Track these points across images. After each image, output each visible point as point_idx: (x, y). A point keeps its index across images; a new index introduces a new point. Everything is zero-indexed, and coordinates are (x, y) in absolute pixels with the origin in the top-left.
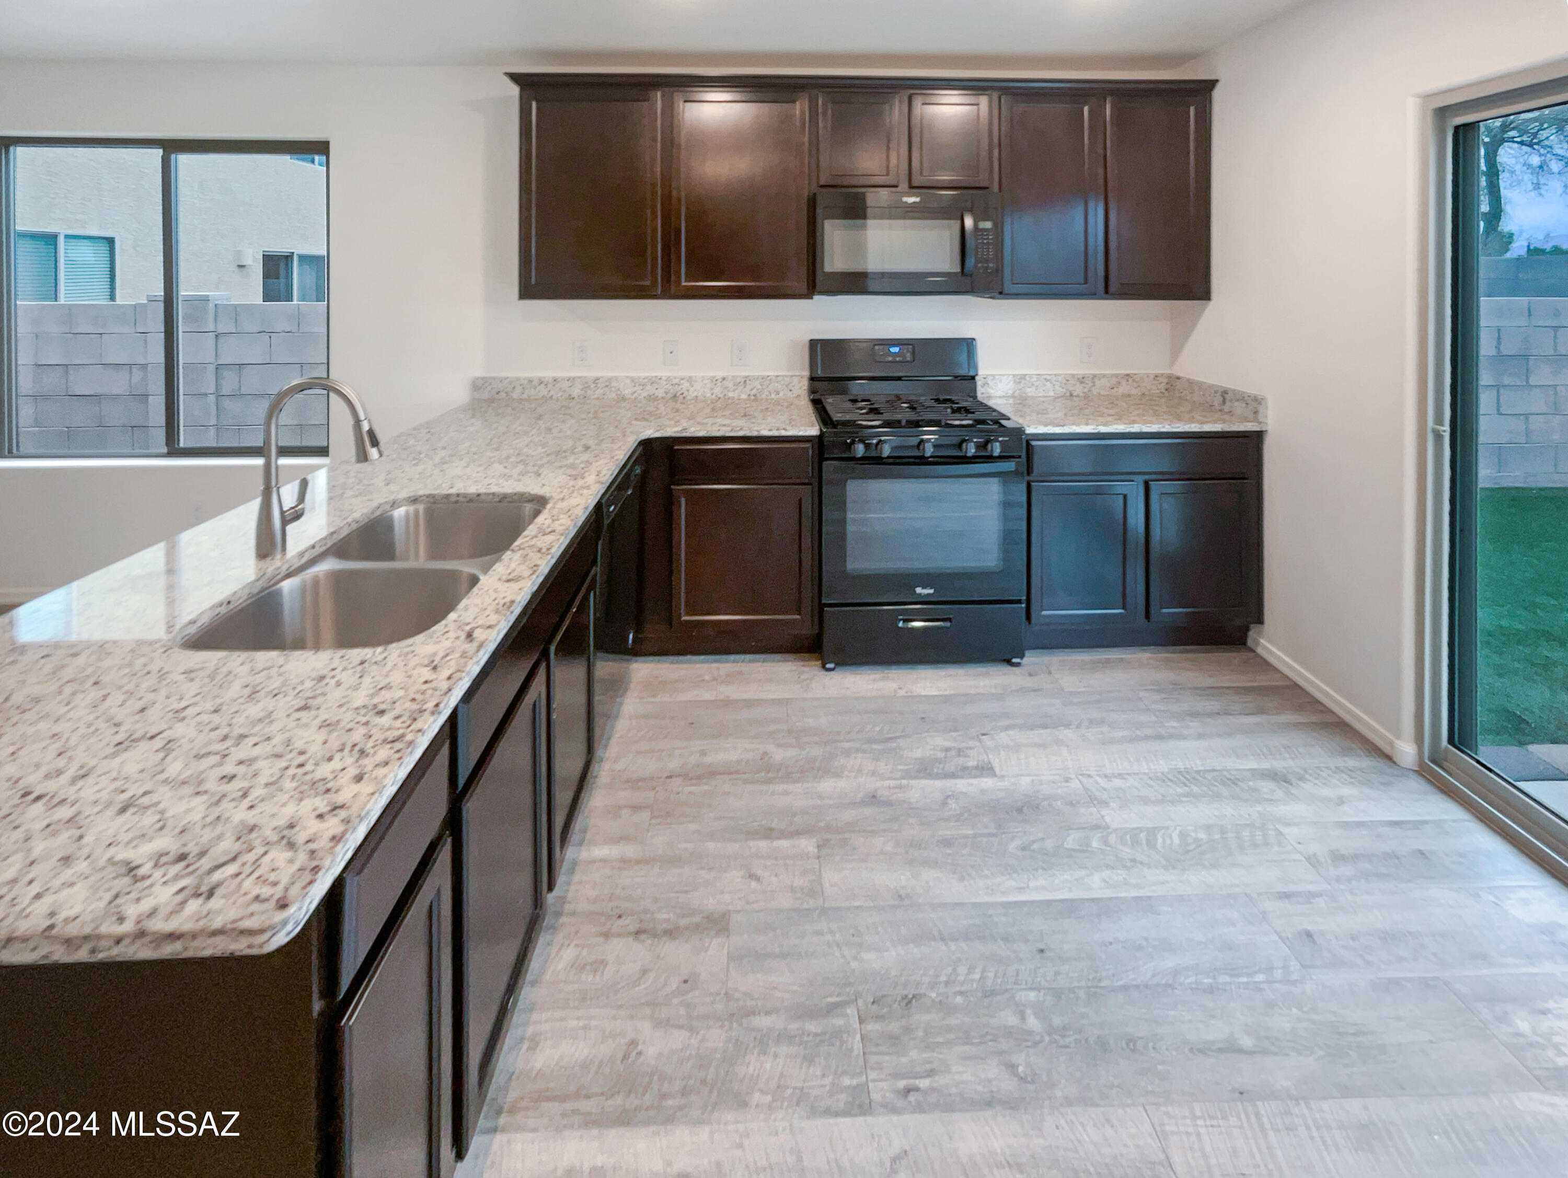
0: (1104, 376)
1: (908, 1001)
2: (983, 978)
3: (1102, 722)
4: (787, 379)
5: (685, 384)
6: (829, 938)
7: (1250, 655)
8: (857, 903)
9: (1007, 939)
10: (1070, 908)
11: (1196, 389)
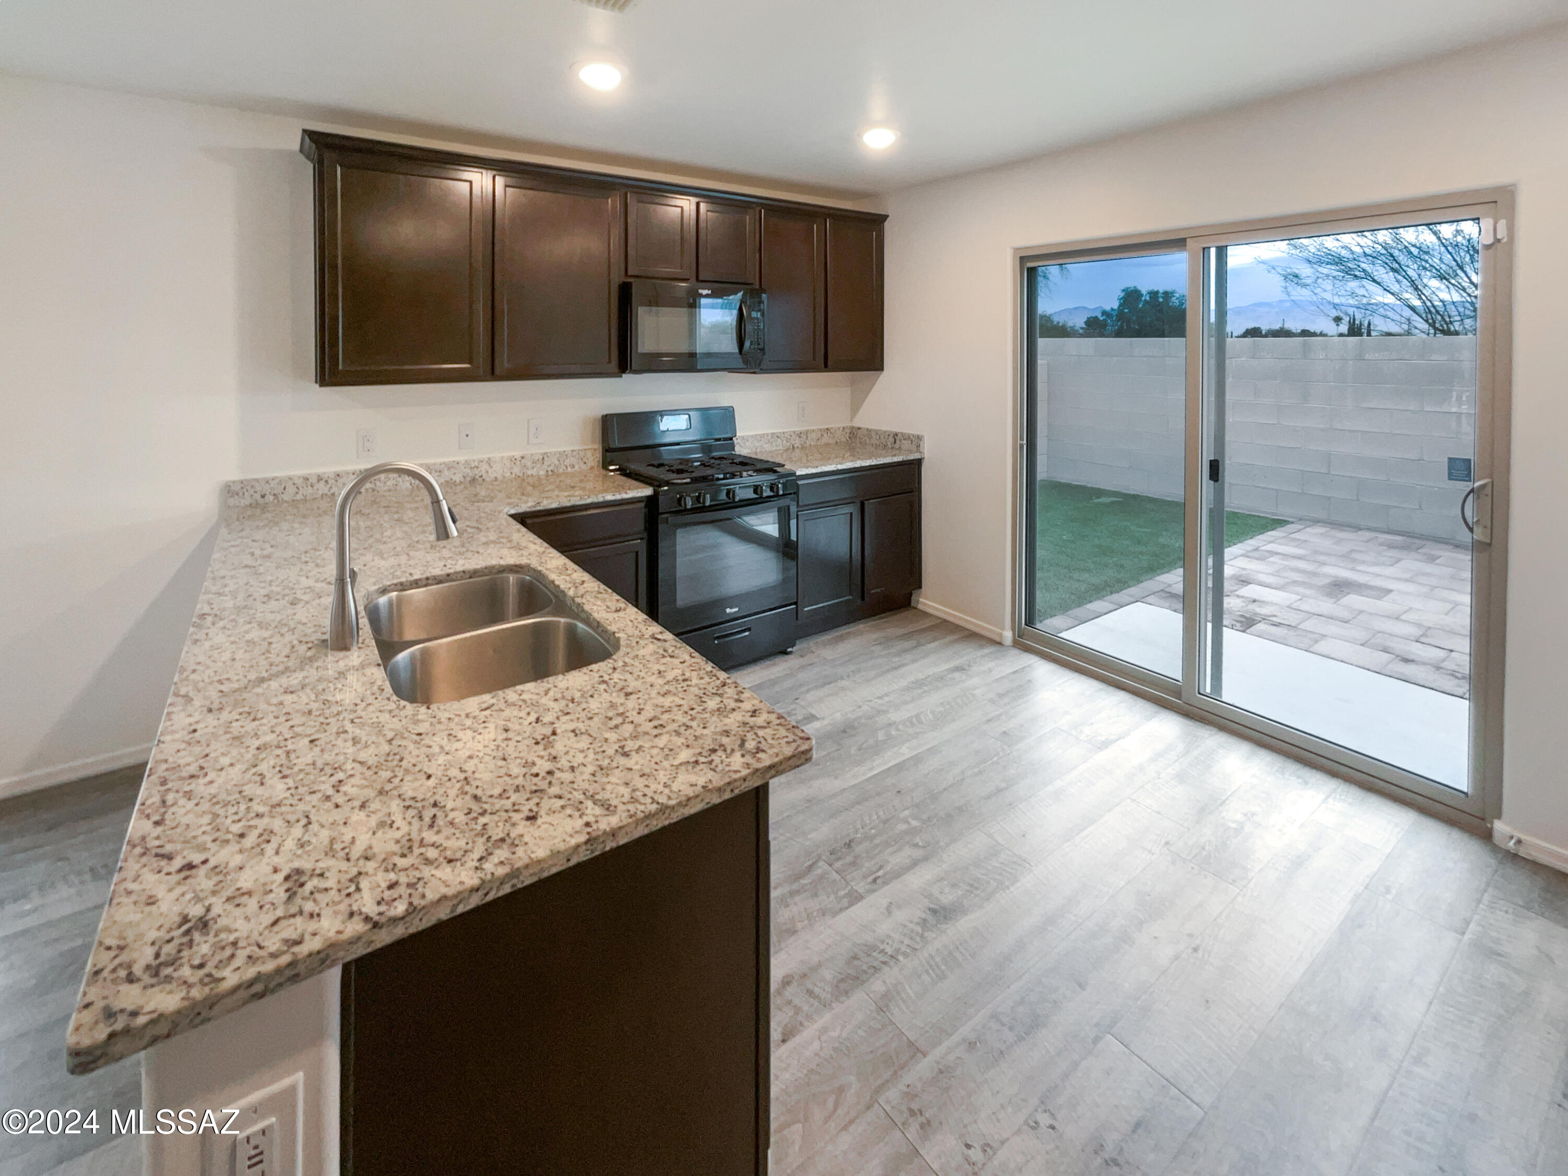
0: (813, 431)
1: (849, 845)
2: (879, 817)
3: (859, 670)
4: (582, 453)
5: (484, 467)
6: (783, 838)
7: (914, 611)
8: (786, 814)
9: (878, 794)
10: (900, 767)
11: (873, 434)
